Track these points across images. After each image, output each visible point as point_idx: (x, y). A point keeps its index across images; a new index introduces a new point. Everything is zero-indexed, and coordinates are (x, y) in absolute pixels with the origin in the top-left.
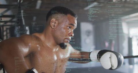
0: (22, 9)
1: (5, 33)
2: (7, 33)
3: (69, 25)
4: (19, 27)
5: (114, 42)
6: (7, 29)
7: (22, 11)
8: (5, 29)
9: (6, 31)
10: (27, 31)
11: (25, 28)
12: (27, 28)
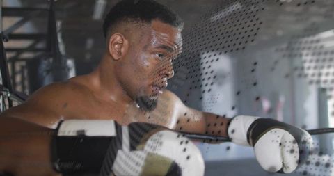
0: (60, 19)
1: (18, 78)
2: (23, 79)
3: (156, 50)
4: (51, 60)
5: (282, 99)
6: (23, 67)
7: (59, 24)
8: (18, 68)
9: (22, 72)
10: (69, 69)
11: (65, 62)
12: (70, 63)
